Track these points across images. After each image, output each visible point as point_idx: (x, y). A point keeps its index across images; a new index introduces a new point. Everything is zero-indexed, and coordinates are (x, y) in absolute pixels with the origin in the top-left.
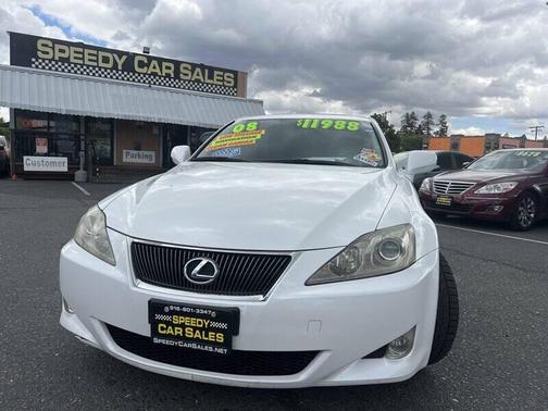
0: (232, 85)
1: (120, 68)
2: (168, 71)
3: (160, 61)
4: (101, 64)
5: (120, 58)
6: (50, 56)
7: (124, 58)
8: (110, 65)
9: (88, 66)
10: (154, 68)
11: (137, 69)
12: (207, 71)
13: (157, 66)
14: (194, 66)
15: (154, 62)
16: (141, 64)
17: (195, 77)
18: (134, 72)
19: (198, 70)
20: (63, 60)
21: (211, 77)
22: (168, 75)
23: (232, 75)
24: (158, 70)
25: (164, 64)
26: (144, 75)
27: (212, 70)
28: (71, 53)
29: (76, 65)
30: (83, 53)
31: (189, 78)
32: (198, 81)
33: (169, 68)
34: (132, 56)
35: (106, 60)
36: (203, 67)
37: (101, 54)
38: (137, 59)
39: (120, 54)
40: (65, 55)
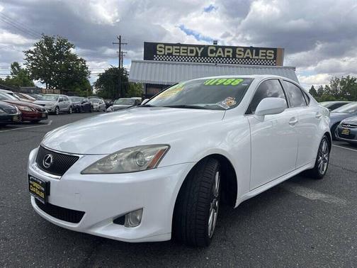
0: (272, 58)
1: (199, 55)
2: (228, 54)
3: (224, 48)
4: (189, 54)
5: (200, 49)
6: (163, 53)
7: (202, 48)
8: (194, 55)
9: (182, 57)
10: (220, 53)
11: (209, 55)
12: (254, 51)
13: (222, 52)
14: (246, 49)
15: (220, 49)
16: (212, 52)
17: (246, 55)
18: (208, 57)
19: (248, 51)
20: (169, 54)
21: (257, 54)
22: (228, 57)
23: (273, 52)
24: (222, 54)
25: (226, 50)
26: (214, 58)
27: (258, 49)
28: (173, 50)
29: (175, 56)
30: (179, 49)
31: (242, 57)
32: (248, 58)
33: (229, 52)
34: (206, 47)
35: (192, 51)
36: (251, 48)
37: (189, 48)
38: (210, 48)
39: (200, 47)
40: (170, 52)
